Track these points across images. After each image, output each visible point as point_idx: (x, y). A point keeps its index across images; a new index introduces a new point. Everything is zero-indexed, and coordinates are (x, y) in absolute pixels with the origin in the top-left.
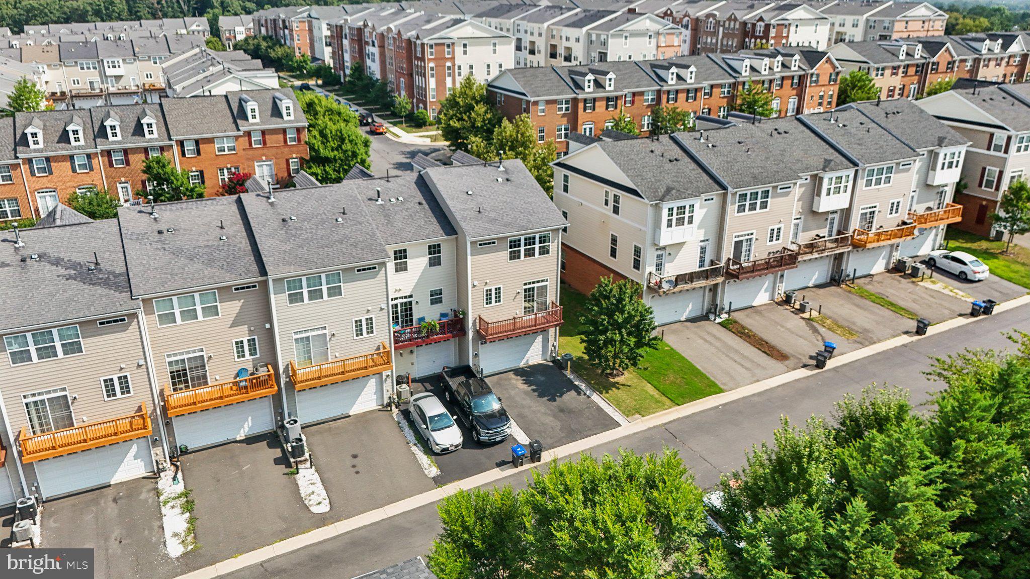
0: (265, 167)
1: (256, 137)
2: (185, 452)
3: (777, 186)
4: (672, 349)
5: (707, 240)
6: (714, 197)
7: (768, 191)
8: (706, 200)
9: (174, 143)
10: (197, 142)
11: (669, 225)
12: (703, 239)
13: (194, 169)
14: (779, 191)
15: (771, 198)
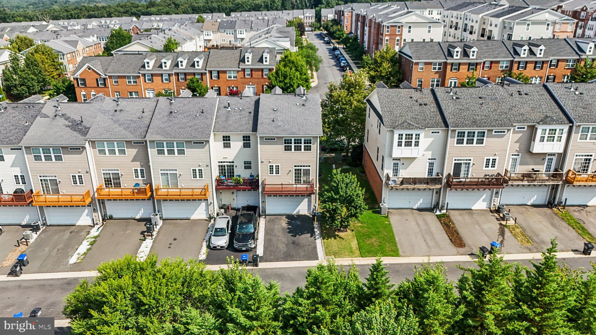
0: (251, 88)
1: (248, 72)
2: (111, 218)
3: (492, 130)
4: (390, 224)
5: (435, 159)
6: (440, 131)
7: (484, 133)
8: (433, 133)
9: (207, 72)
10: (218, 72)
11: (400, 144)
12: (430, 158)
13: (216, 86)
14: (494, 133)
15: (487, 137)
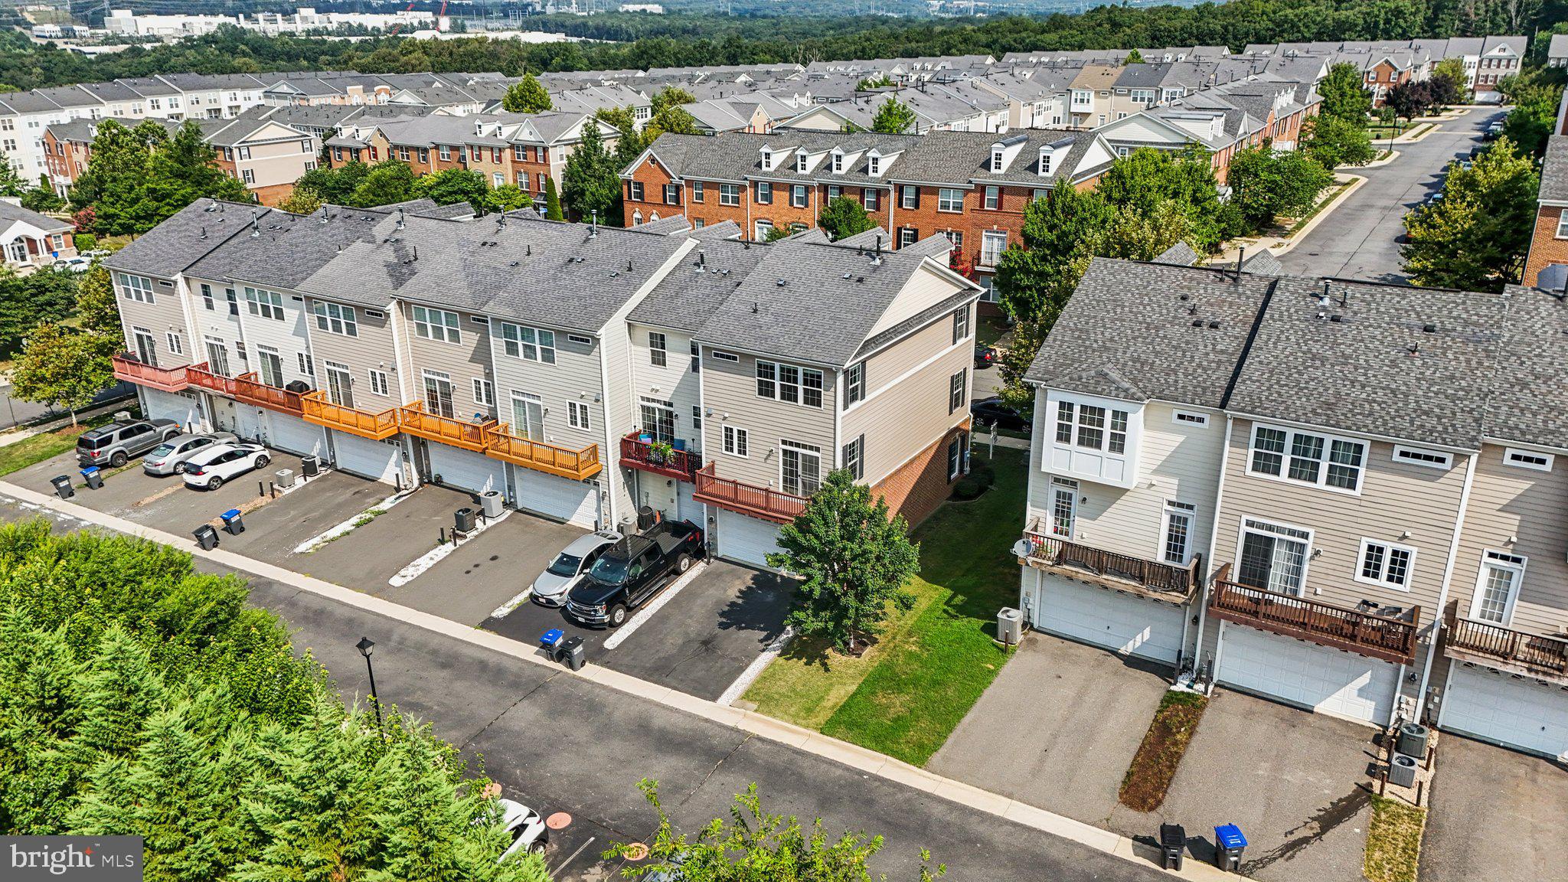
0: (996, 240)
1: (991, 195)
2: (439, 482)
3: (1391, 446)
4: (992, 673)
5: (1190, 507)
6: (1207, 418)
7: (1359, 448)
8: (1181, 417)
9: (891, 187)
10: (918, 190)
11: (1063, 435)
12: (1174, 499)
13: (908, 226)
14: (1396, 457)
15: (1369, 467)
